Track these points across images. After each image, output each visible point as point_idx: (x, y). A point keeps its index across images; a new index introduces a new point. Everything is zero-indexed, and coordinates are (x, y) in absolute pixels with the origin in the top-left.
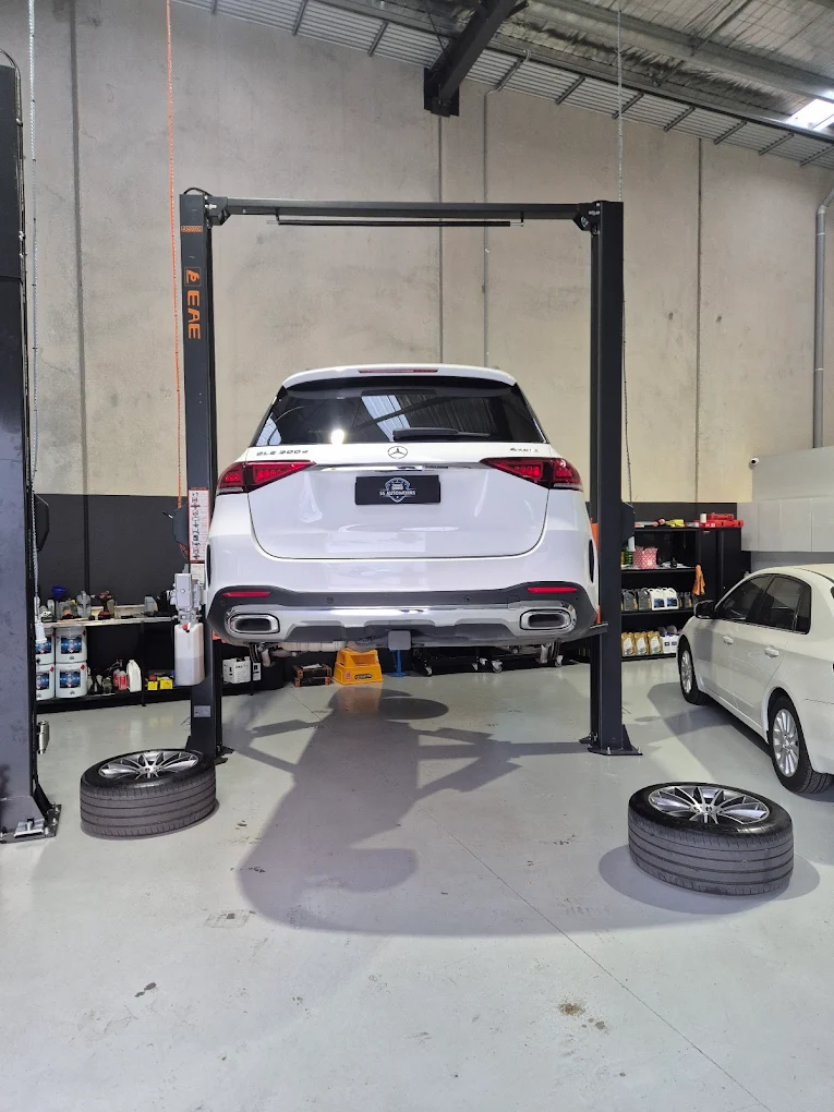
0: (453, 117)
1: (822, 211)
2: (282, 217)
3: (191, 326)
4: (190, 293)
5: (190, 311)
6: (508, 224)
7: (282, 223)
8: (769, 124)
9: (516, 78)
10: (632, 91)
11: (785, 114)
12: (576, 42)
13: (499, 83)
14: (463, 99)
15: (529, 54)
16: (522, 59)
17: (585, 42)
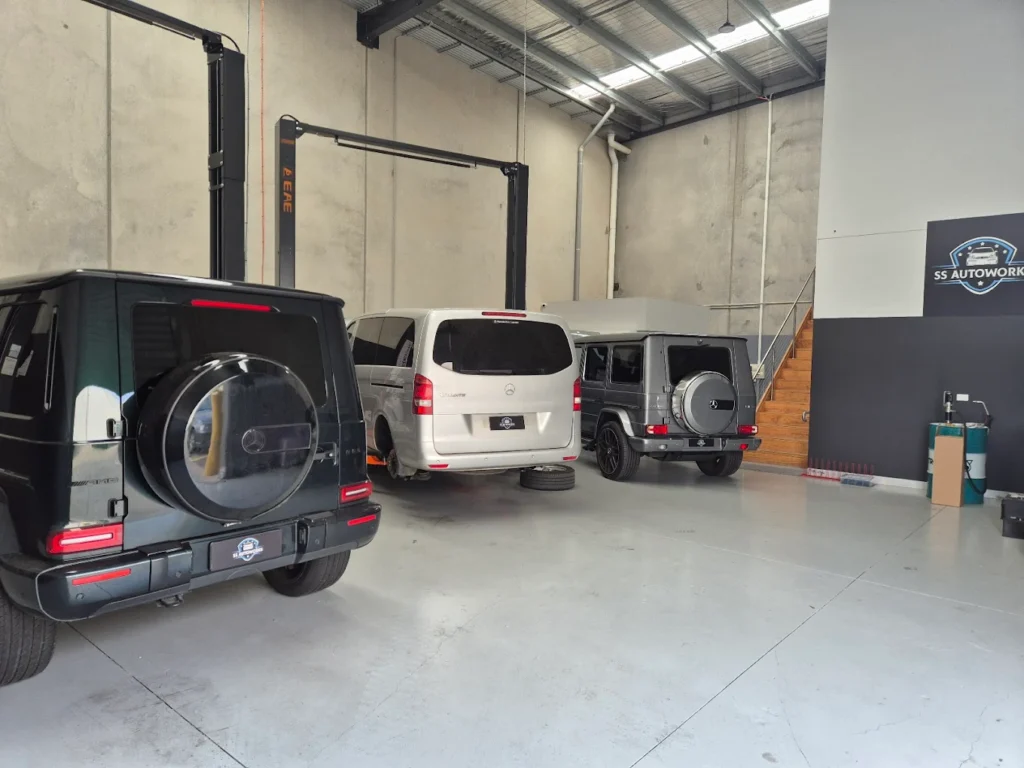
0: (375, 49)
1: (582, 150)
2: (340, 141)
3: (285, 204)
4: (286, 183)
5: (285, 194)
6: (468, 166)
7: (340, 144)
8: (559, 93)
9: (419, 33)
10: (486, 58)
11: (568, 88)
12: (460, 22)
13: (405, 32)
14: (382, 38)
15: (432, 23)
16: (425, 24)
17: (466, 24)
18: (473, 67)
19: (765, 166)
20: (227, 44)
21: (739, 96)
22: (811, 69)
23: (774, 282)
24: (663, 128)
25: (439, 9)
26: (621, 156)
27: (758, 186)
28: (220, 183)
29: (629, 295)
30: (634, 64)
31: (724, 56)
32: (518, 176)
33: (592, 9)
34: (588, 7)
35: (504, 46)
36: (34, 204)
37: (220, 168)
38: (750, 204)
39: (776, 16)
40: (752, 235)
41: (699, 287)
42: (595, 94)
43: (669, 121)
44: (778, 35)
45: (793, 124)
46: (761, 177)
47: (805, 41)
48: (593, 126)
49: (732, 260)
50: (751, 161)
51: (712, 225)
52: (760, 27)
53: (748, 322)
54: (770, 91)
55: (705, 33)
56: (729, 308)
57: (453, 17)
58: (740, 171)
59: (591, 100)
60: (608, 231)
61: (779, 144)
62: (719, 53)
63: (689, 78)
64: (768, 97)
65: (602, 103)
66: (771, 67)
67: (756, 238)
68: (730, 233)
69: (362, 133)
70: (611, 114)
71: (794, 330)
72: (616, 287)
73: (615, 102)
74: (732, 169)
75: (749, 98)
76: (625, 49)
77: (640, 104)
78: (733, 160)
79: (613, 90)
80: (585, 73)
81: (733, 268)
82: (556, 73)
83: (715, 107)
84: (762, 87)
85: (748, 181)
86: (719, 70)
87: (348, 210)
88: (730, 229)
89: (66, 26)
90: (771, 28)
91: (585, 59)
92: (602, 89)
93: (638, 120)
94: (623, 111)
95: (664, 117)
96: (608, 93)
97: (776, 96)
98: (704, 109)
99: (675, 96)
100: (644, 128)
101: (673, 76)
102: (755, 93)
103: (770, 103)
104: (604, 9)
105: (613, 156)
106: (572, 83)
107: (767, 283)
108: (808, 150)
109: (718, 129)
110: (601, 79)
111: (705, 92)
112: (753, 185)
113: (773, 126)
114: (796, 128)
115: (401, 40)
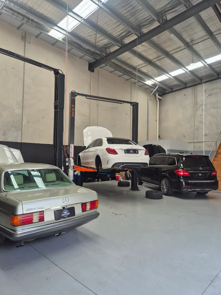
0: (93, 72)
1: (149, 98)
2: (87, 97)
3: (72, 115)
4: (72, 109)
5: (72, 112)
6: (122, 103)
7: (87, 98)
8: (143, 83)
9: (105, 68)
10: (123, 74)
11: (145, 81)
12: (116, 64)
13: (101, 68)
14: (95, 69)
15: (109, 65)
16: (107, 65)
17: (118, 65)
18: (119, 76)
19: (203, 102)
20: (60, 72)
21: (194, 82)
22: (216, 75)
23: (207, 135)
24: (172, 92)
25: (111, 61)
26: (160, 100)
27: (201, 108)
28: (57, 109)
29: (163, 139)
30: (164, 74)
31: (191, 71)
32: (135, 106)
33: (153, 60)
34: (152, 60)
35: (128, 71)
36: (3, 116)
37: (57, 105)
38: (199, 112)
39: (206, 60)
40: (200, 122)
41: (184, 136)
42: (152, 83)
43: (174, 90)
44: (207, 66)
45: (211, 90)
46: (202, 105)
47: (214, 67)
48: (152, 92)
49: (194, 128)
50: (199, 100)
51: (188, 119)
52: (202, 63)
53: (200, 147)
54: (204, 81)
55: (185, 65)
56: (194, 143)
57: (115, 63)
58: (196, 103)
59: (152, 85)
60: (156, 121)
61: (207, 95)
62: (189, 71)
63: (180, 78)
64: (203, 82)
65: (155, 85)
66: (204, 74)
67: (201, 122)
68: (193, 121)
69: (89, 94)
70: (157, 88)
71: (216, 149)
72: (159, 137)
73: (158, 85)
74: (193, 103)
75: (197, 83)
76: (162, 70)
77: (166, 85)
78: (193, 100)
79: (158, 82)
80: (150, 77)
81: (195, 131)
82: (142, 77)
83: (187, 86)
84: (201, 80)
85: (198, 106)
86: (189, 75)
87: (85, 116)
88: (193, 120)
89: (13, 68)
90: (205, 64)
91: (150, 74)
92: (155, 81)
93: (164, 90)
94: (161, 87)
95: (172, 89)
96: (157, 82)
97: (205, 82)
98: (184, 86)
99: (176, 83)
100: (166, 92)
101: (175, 78)
102: (199, 81)
103: (204, 84)
104: (157, 60)
105: (158, 100)
106: (146, 80)
107: (205, 135)
108: (216, 97)
109: (188, 92)
110: (155, 79)
111: (184, 81)
112: (200, 107)
113: (205, 91)
114: (212, 91)
115: (100, 70)
